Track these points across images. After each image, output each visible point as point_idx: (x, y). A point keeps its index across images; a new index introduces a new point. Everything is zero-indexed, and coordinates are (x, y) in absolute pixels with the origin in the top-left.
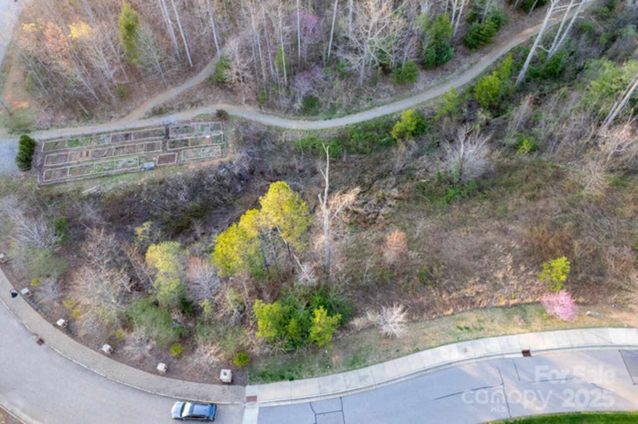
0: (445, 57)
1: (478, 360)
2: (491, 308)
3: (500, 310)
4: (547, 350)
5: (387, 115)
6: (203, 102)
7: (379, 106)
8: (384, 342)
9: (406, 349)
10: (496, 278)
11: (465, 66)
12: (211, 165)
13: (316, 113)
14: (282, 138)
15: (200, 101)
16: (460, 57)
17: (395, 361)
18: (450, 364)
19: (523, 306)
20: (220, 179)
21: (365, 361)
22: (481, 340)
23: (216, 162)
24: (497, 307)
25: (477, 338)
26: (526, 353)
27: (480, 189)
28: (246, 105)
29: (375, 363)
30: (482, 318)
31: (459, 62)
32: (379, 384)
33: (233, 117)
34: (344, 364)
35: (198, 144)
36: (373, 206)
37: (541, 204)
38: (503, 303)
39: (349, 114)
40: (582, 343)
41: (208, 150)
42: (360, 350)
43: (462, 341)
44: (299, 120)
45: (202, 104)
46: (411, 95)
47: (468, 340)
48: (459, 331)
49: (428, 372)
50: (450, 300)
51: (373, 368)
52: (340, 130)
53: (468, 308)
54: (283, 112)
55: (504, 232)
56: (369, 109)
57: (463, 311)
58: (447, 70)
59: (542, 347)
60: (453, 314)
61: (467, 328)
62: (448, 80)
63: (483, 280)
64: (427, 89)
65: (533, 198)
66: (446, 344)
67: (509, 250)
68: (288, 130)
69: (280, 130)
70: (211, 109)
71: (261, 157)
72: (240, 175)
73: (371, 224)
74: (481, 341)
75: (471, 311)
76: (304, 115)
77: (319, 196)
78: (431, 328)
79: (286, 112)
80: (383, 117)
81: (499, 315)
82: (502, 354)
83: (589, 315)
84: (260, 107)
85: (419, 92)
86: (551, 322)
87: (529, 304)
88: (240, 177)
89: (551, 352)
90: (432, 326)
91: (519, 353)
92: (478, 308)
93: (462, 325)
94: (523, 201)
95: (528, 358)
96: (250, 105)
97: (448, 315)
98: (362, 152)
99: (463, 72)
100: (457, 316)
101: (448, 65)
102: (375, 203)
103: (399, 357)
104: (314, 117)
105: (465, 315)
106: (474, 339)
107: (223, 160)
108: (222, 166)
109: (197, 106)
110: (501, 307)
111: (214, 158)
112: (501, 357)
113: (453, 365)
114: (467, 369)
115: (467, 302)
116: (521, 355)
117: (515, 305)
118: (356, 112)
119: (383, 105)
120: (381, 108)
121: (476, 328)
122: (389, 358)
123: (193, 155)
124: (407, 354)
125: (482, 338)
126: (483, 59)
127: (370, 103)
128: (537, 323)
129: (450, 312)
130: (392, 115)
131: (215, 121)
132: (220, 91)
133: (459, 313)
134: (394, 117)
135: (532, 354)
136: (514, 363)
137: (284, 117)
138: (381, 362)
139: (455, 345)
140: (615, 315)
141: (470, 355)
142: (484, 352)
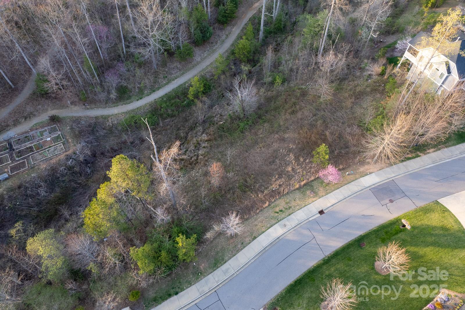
0: (208, 34)
2: (291, 192)
3: (297, 191)
4: (332, 205)
5: (181, 85)
6: (35, 113)
7: (174, 80)
8: (232, 241)
9: (247, 240)
10: (288, 171)
11: (224, 37)
12: (59, 160)
13: (129, 97)
14: (109, 123)
15: (31, 113)
16: (218, 32)
17: (242, 251)
18: (278, 238)
19: (310, 184)
20: (70, 168)
21: (223, 259)
22: (292, 214)
23: (62, 157)
24: (295, 190)
25: (289, 215)
26: (321, 212)
27: (260, 117)
28: (73, 106)
29: (230, 258)
30: (288, 201)
31: (219, 35)
32: (237, 271)
33: (64, 118)
34: (210, 268)
35: (42, 147)
36: (192, 151)
37: (299, 115)
38: (297, 186)
39: (154, 91)
40: (350, 193)
41: (52, 149)
42: (217, 253)
43: (281, 220)
44: (118, 106)
45: (34, 115)
46: (193, 67)
47: (284, 218)
48: (277, 214)
49: (266, 249)
50: (264, 196)
51: (230, 261)
52: (151, 104)
53: (277, 197)
54: (104, 103)
55: (283, 140)
56: (167, 84)
57: (275, 201)
58: (212, 43)
59: (329, 205)
60: (269, 205)
61: (281, 211)
62: (215, 50)
63: (280, 176)
64: (203, 59)
65: (293, 112)
66: (272, 226)
67: (290, 151)
68: (112, 115)
69: (106, 118)
70: (44, 117)
71: (97, 142)
72: (85, 160)
73: (195, 164)
74: (292, 216)
75: (280, 198)
76: (120, 101)
77: (152, 156)
78: (259, 220)
79: (106, 103)
80: (179, 87)
81: (298, 195)
82: (308, 219)
83: (348, 175)
84: (84, 105)
85: (198, 63)
86: (329, 187)
87: (313, 181)
88: (86, 162)
89: (334, 205)
90: (259, 218)
91: (317, 214)
92: (283, 195)
93: (277, 209)
94: (288, 116)
95: (323, 215)
96: (76, 105)
97: (266, 207)
98: (173, 116)
99: (223, 42)
100: (272, 205)
101: (212, 39)
102: (193, 149)
103: (244, 247)
104: (129, 101)
105: (277, 202)
106: (287, 216)
107: (67, 153)
108: (68, 158)
109: (30, 117)
110: (297, 189)
111: (60, 154)
112: (308, 221)
113: (280, 238)
114: (290, 237)
115: (276, 194)
116: (319, 215)
117: (305, 185)
118: (158, 89)
119: (176, 78)
120: (175, 81)
121: (286, 209)
122: (238, 251)
123: (40, 157)
124: (249, 243)
125: (292, 213)
126: (233, 29)
127: (166, 79)
128: (321, 191)
129: (267, 204)
130: (185, 83)
131: (51, 125)
132: (47, 101)
133: (273, 202)
134: (187, 84)
135: (325, 212)
136: (316, 221)
137: (106, 107)
138: (234, 256)
139: (277, 224)
140: (362, 169)
141: (289, 227)
142: (297, 222)
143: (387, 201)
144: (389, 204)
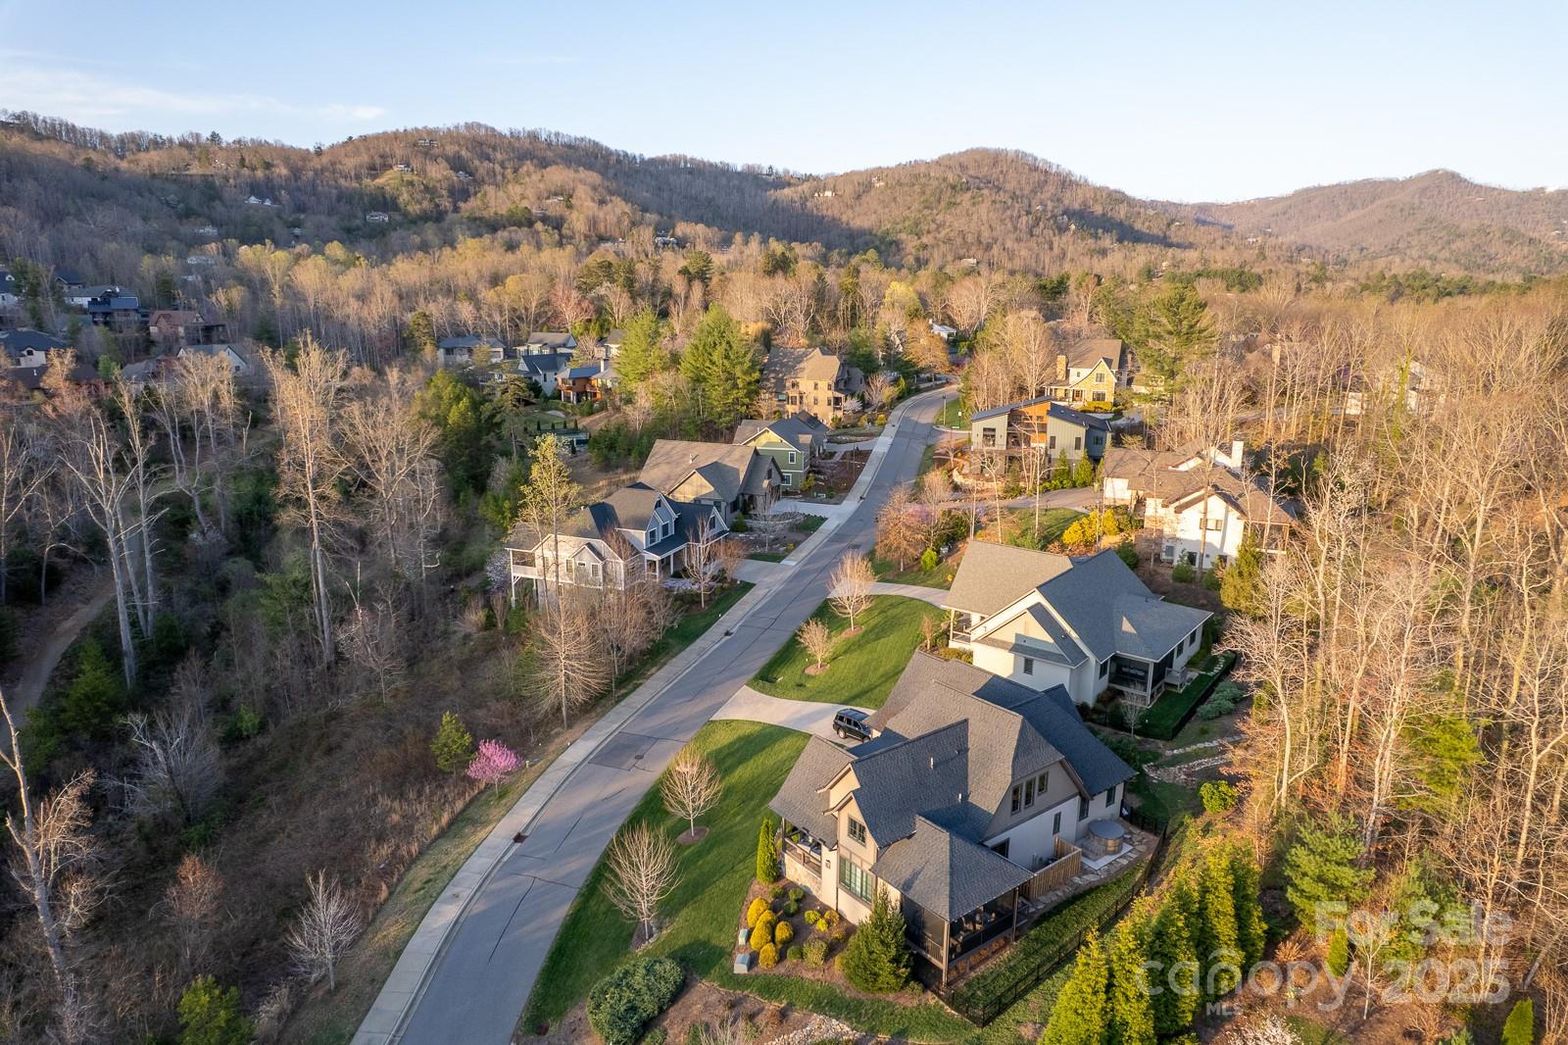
1: (483, 888)
2: (429, 847)
3: (441, 840)
4: (534, 818)
8: (339, 1000)
9: (381, 967)
10: (394, 827)
17: (383, 990)
18: (456, 922)
19: (460, 816)
21: (341, 1037)
22: (459, 872)
24: (434, 840)
25: (453, 876)
26: (519, 838)
29: (360, 1023)
30: (431, 861)
32: (397, 1030)
38: (435, 829)
40: (555, 785)
43: (439, 894)
47: (444, 887)
48: (422, 892)
49: (442, 954)
50: (367, 889)
51: (363, 1027)
53: (402, 869)
55: (340, 796)
57: (399, 880)
59: (527, 820)
60: (391, 894)
61: (429, 882)
63: (381, 839)
65: (329, 751)
66: (425, 914)
67: (373, 800)
74: (459, 875)
75: (408, 869)
78: (385, 925)
81: (447, 843)
82: (499, 861)
83: (531, 766)
86: (503, 793)
87: (463, 811)
89: (539, 816)
90: (382, 924)
91: (511, 846)
92: (413, 860)
93: (417, 885)
94: (322, 762)
95: (526, 840)
97: (386, 901)
100: (399, 887)
103: (384, 982)
105: (409, 876)
106: (449, 881)
110: (438, 837)
112: (500, 865)
113: (461, 920)
114: (478, 907)
115: (394, 867)
116: (517, 844)
117: (451, 824)
121: (439, 872)
122: (373, 997)
124: (391, 970)
125: (456, 873)
128: (495, 812)
129: (384, 894)
133: (397, 885)
135: (526, 833)
136: (519, 856)
138: (366, 1011)
139: (436, 904)
140: (552, 748)
141: (466, 894)
142: (478, 879)
143: (632, 760)
144: (640, 762)
